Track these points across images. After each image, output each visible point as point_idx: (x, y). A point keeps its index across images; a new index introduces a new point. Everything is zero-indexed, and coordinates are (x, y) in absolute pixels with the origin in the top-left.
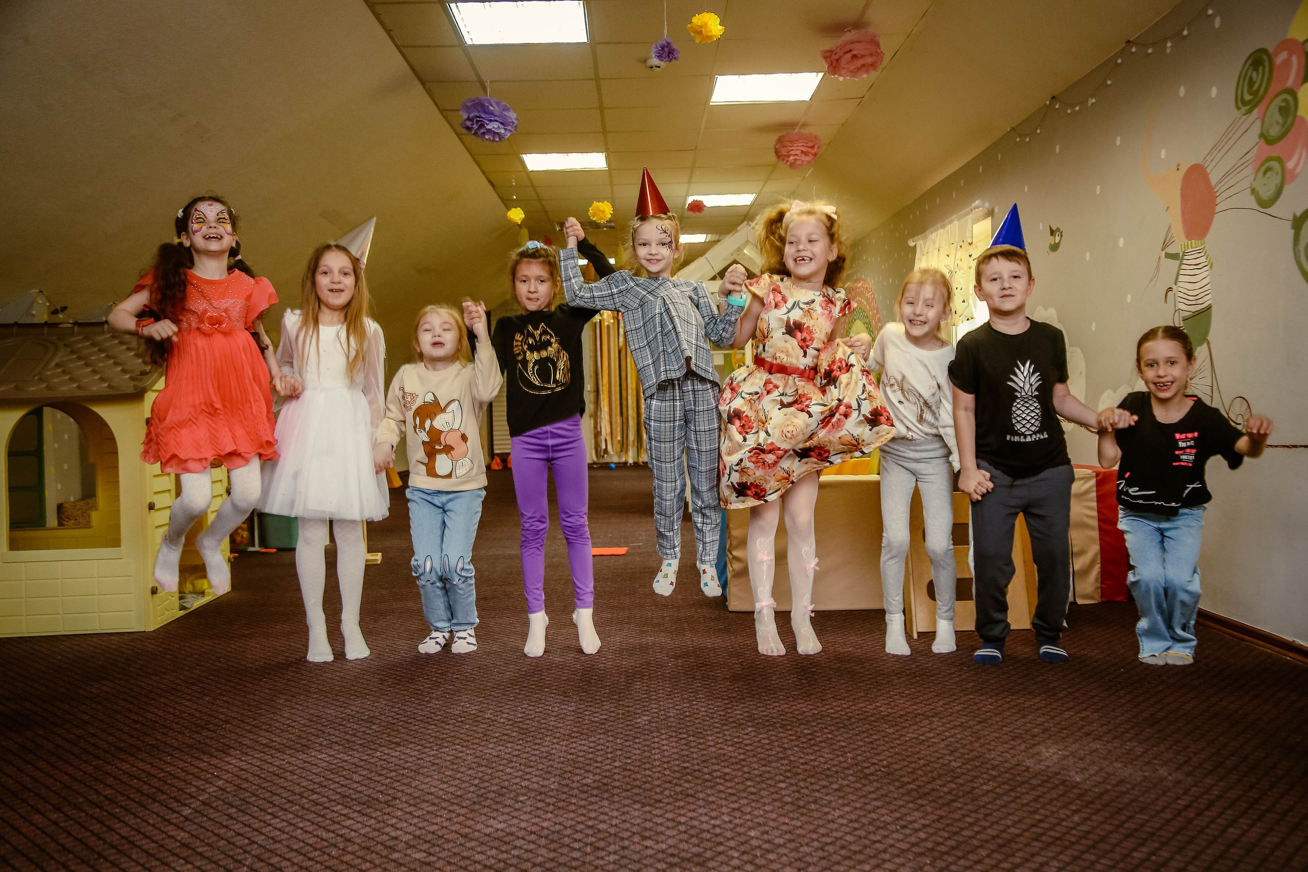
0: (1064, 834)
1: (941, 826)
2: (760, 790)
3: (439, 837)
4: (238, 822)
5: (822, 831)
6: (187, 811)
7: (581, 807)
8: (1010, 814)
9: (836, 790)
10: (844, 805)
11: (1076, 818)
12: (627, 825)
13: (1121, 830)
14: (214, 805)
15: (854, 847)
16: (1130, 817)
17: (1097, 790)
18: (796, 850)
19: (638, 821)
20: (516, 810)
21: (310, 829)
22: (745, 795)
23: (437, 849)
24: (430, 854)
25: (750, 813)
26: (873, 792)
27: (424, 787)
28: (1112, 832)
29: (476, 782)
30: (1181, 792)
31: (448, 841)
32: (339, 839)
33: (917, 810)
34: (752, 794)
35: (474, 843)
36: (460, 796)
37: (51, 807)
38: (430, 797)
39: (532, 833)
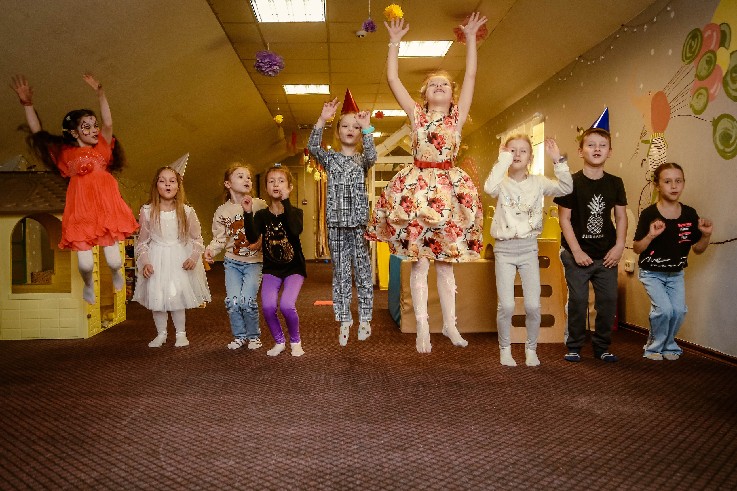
0: (594, 437)
1: (529, 434)
2: (430, 417)
3: (261, 436)
4: (153, 428)
5: (466, 435)
6: (125, 423)
7: (335, 423)
8: (564, 428)
9: (471, 417)
10: (476, 424)
11: (599, 430)
12: (361, 432)
13: (623, 435)
14: (138, 420)
15: (483, 443)
16: (628, 430)
17: (609, 418)
18: (453, 444)
19: (367, 430)
20: (300, 424)
21: (192, 431)
22: (422, 419)
23: (261, 442)
24: (258, 444)
25: (426, 427)
26: (491, 418)
27: (248, 413)
28: (619, 437)
29: (277, 411)
30: (653, 418)
31: (266, 438)
32: (208, 437)
33: (515, 426)
34: (426, 418)
35: (280, 440)
36: (269, 418)
37: (52, 419)
38: (253, 418)
39: (310, 435)
